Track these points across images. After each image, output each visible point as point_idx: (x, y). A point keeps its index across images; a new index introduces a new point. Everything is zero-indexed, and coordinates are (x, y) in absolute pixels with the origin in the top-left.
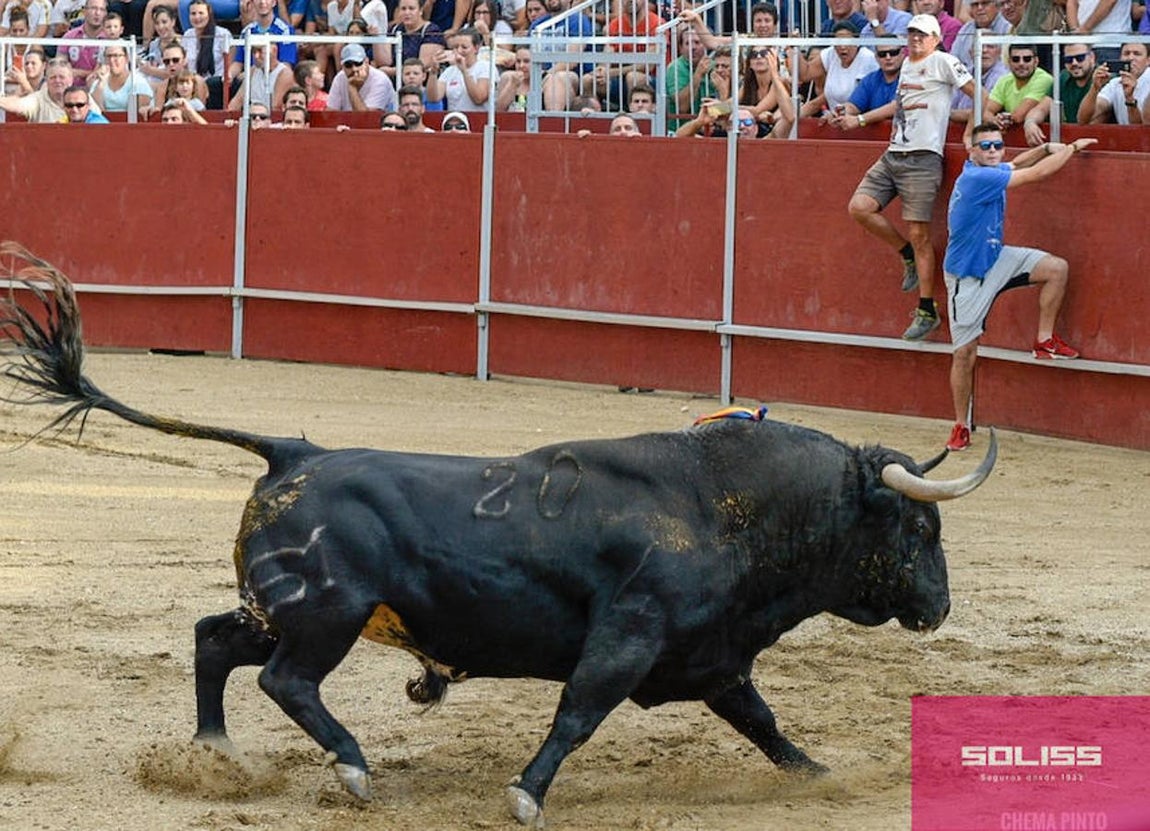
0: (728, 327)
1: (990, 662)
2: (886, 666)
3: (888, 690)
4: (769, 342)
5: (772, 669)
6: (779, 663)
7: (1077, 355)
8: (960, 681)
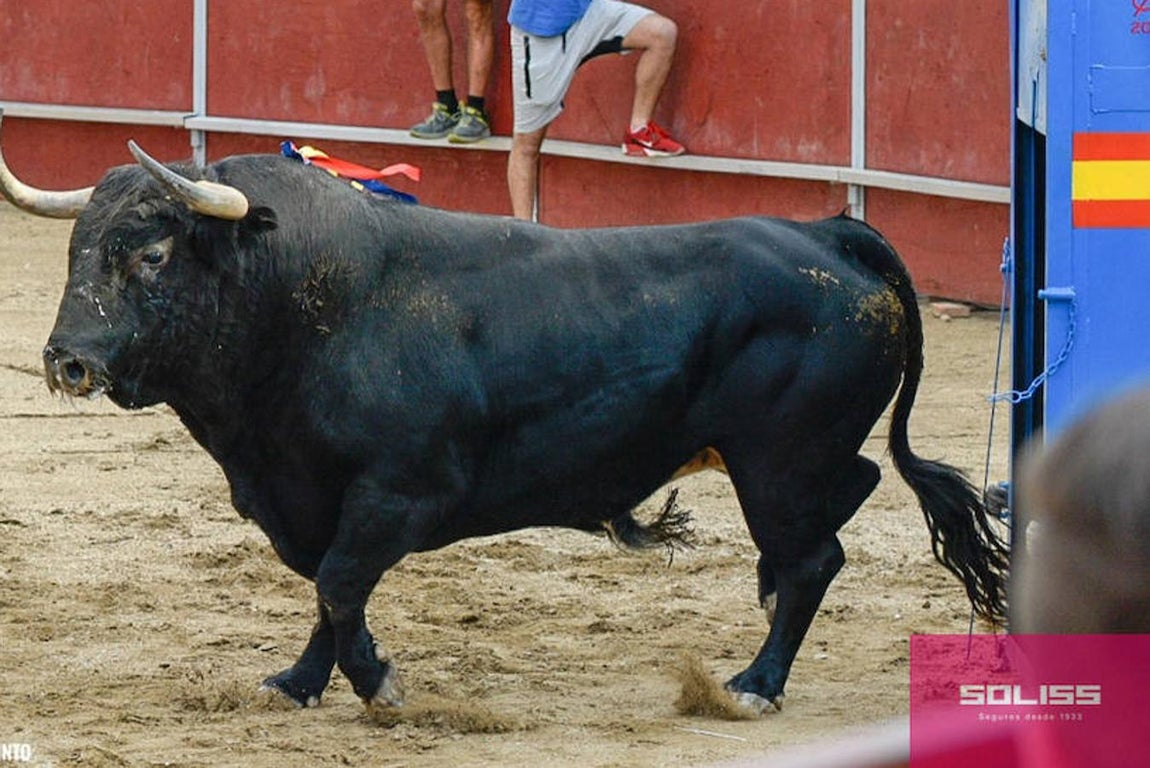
0: (200, 120)
1: (567, 572)
2: (426, 581)
3: (429, 614)
4: (257, 140)
5: (269, 587)
6: (279, 579)
7: (682, 150)
8: (527, 600)
